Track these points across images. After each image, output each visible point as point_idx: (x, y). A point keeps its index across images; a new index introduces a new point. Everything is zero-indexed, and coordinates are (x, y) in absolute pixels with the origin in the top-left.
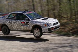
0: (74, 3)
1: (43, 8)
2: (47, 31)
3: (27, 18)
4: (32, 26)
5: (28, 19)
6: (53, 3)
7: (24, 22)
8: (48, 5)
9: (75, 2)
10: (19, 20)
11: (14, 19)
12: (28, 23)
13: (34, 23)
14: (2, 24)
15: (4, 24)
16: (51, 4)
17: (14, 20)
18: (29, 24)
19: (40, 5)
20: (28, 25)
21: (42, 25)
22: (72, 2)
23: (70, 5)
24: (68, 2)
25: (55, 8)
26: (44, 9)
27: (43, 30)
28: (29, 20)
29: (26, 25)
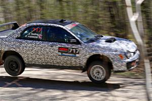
0: (68, 5)
1: (9, 16)
2: (124, 68)
3: (74, 38)
4: (88, 56)
5: (77, 40)
6: (27, 5)
7: (67, 47)
8: (17, 9)
9: (71, 4)
10: (51, 42)
11: (38, 40)
12: (76, 51)
13: (93, 51)
14: (6, 50)
15: (11, 49)
16: (25, 8)
17: (38, 42)
18: (78, 53)
19: (3, 9)
20: (77, 55)
21: (112, 56)
22: (65, 4)
23: (62, 9)
24: (58, 3)
25: (32, 15)
26: (11, 18)
27: (114, 66)
28: (78, 43)
29: (71, 55)
